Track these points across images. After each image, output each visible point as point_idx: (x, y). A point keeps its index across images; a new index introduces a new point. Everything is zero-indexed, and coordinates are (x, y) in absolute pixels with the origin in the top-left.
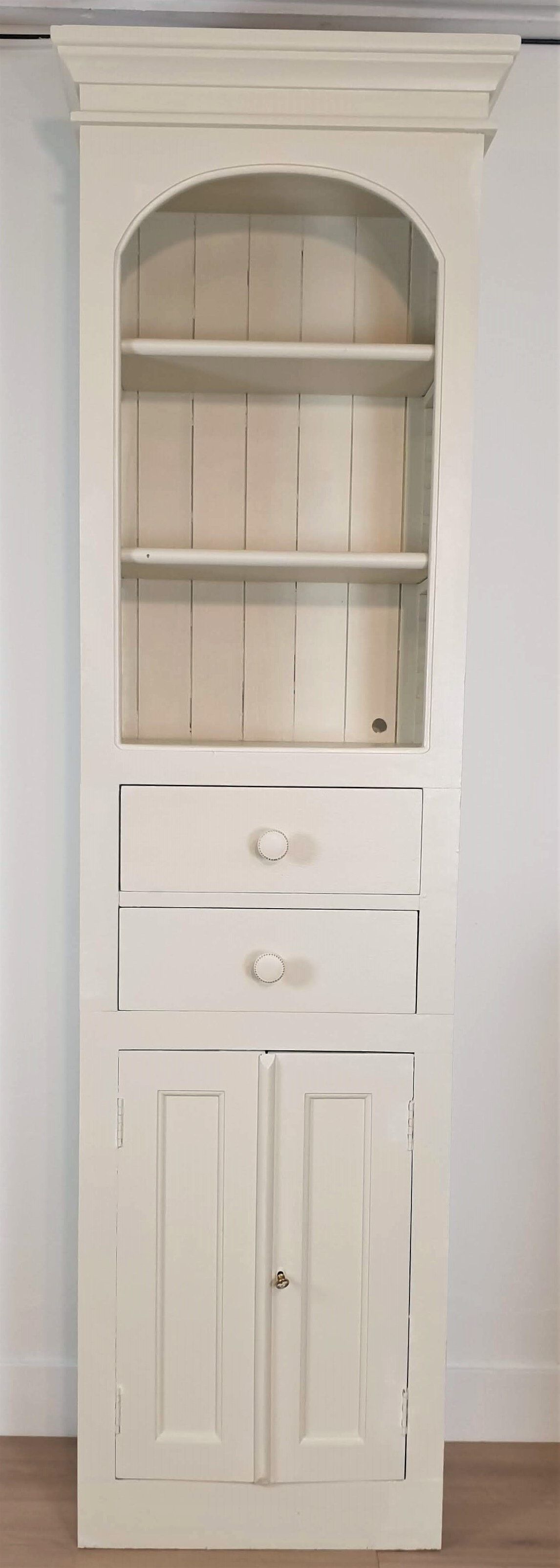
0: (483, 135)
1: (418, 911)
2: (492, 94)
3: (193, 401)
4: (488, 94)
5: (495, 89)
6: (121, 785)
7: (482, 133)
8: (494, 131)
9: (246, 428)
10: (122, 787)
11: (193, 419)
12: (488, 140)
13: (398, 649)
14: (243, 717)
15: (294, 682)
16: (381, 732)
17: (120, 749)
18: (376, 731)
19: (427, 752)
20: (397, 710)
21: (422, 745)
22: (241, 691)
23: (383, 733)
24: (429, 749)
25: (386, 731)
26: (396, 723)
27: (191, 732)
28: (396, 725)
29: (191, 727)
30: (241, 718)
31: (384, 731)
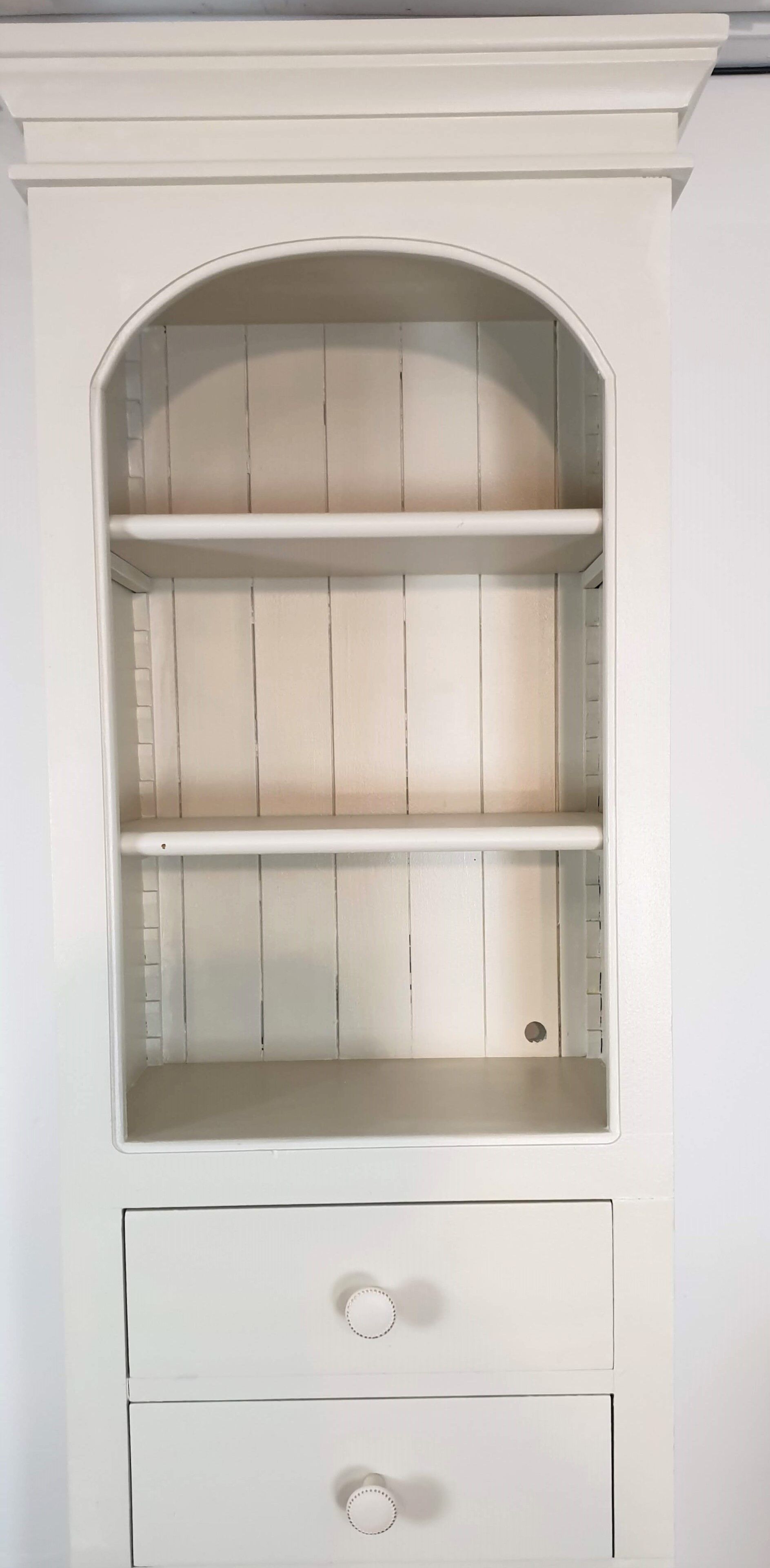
0: (670, 180)
1: (612, 1396)
2: (682, 114)
3: (252, 588)
4: (676, 114)
5: (686, 105)
6: (124, 1211)
7: (668, 177)
8: (687, 172)
9: (330, 625)
10: (127, 1213)
11: (253, 614)
12: (677, 189)
13: (558, 922)
14: (338, 1024)
15: (411, 972)
16: (538, 1042)
17: (122, 1152)
18: (531, 1041)
19: (616, 1140)
20: (559, 1009)
21: (607, 1128)
22: (335, 988)
23: (541, 1043)
24: (619, 1135)
25: (546, 1038)
26: (560, 1027)
27: (263, 1049)
28: (560, 1030)
29: (263, 1043)
30: (336, 1026)
31: (543, 1039)
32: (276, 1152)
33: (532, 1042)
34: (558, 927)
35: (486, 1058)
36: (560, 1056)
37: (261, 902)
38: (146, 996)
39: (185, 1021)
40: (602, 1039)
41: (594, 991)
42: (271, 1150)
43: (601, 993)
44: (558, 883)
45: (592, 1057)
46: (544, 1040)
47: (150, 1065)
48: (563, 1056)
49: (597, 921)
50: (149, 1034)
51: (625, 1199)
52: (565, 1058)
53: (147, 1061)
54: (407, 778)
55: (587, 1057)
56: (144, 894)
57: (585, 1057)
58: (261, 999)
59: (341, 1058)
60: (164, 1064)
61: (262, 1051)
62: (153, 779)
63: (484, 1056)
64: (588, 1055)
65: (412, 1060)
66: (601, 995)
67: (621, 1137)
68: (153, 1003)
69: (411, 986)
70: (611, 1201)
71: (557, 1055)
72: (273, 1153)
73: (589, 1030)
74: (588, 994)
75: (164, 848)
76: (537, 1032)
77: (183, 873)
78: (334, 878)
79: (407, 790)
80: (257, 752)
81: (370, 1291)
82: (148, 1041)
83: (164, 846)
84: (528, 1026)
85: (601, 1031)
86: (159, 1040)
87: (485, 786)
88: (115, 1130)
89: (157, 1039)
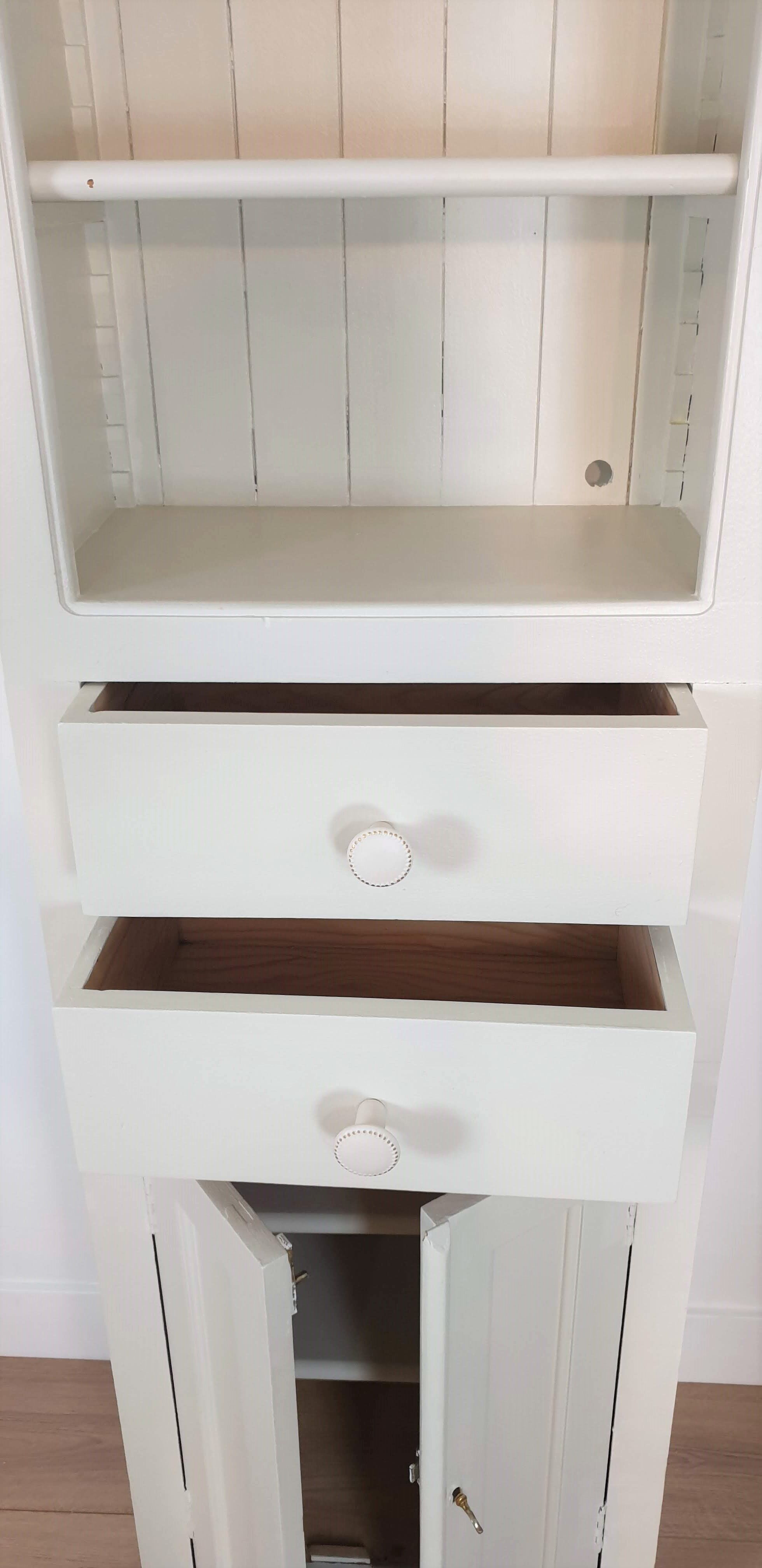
14: (349, 461)
15: (443, 393)
16: (600, 486)
17: (73, 613)
18: (592, 484)
19: (707, 611)
20: (632, 444)
21: (696, 594)
22: (345, 413)
23: (605, 488)
24: (711, 604)
25: (611, 482)
26: (630, 467)
27: (256, 490)
28: (630, 471)
29: (256, 483)
30: (346, 462)
31: (607, 483)
32: (267, 619)
33: (593, 486)
34: (641, 333)
35: (534, 507)
36: (627, 504)
37: (245, 293)
38: (107, 419)
39: (159, 452)
40: (683, 482)
41: (679, 420)
42: (262, 617)
43: (688, 422)
44: (645, 268)
45: (668, 506)
46: (609, 484)
47: (118, 506)
48: (630, 504)
49: (693, 324)
50: (115, 468)
51: (709, 683)
52: (633, 507)
53: (115, 501)
54: (445, 105)
55: (662, 505)
56: (92, 278)
57: (659, 505)
58: (250, 426)
59: (353, 505)
60: (137, 505)
61: (256, 493)
62: (90, 105)
63: (531, 504)
64: (662, 502)
65: (441, 508)
66: (689, 425)
67: (714, 607)
68: (117, 427)
69: (442, 411)
70: (689, 686)
71: (624, 502)
72: (264, 620)
73: (668, 471)
74: (672, 424)
75: (91, 187)
76: (597, 473)
77: (141, 249)
78: (342, 259)
79: (445, 125)
80: (233, 63)
81: (379, 833)
82: (113, 476)
83: (90, 182)
84: (590, 466)
85: (683, 472)
86: (126, 476)
87: (555, 118)
88: (62, 586)
89: (124, 474)
